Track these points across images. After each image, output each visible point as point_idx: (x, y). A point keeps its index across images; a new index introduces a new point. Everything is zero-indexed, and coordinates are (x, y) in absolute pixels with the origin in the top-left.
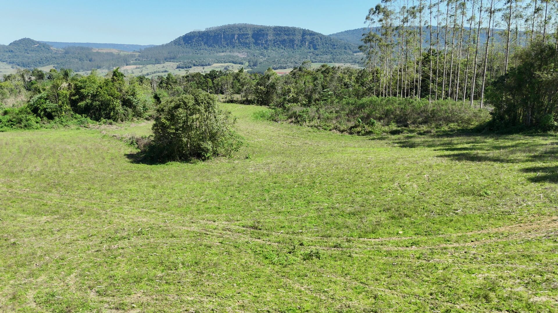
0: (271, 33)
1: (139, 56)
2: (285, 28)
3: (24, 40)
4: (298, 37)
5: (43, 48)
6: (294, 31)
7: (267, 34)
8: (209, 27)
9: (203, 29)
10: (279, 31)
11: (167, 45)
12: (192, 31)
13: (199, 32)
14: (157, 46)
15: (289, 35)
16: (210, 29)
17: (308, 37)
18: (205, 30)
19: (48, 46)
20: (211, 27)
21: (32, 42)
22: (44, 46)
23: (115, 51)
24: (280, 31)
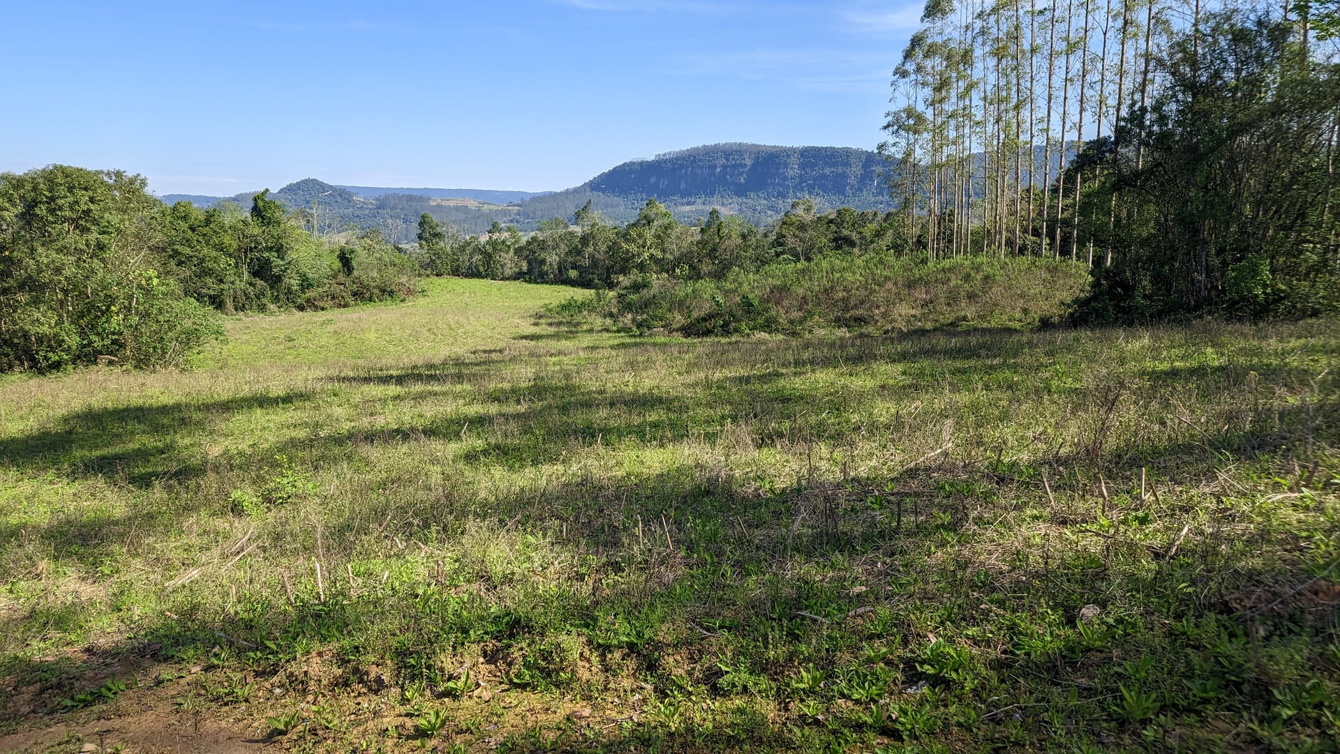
0: (794, 161)
1: (518, 214)
2: (826, 149)
3: (306, 182)
4: (856, 170)
5: (339, 199)
6: (848, 156)
7: (786, 165)
8: (662, 152)
9: (650, 157)
10: (812, 157)
11: (576, 191)
12: (628, 161)
13: (641, 164)
14: (556, 194)
15: (835, 165)
16: (664, 155)
17: (879, 169)
18: (653, 158)
19: (350, 194)
20: (667, 151)
21: (322, 187)
22: (340, 195)
23: (472, 204)
24: (814, 157)
